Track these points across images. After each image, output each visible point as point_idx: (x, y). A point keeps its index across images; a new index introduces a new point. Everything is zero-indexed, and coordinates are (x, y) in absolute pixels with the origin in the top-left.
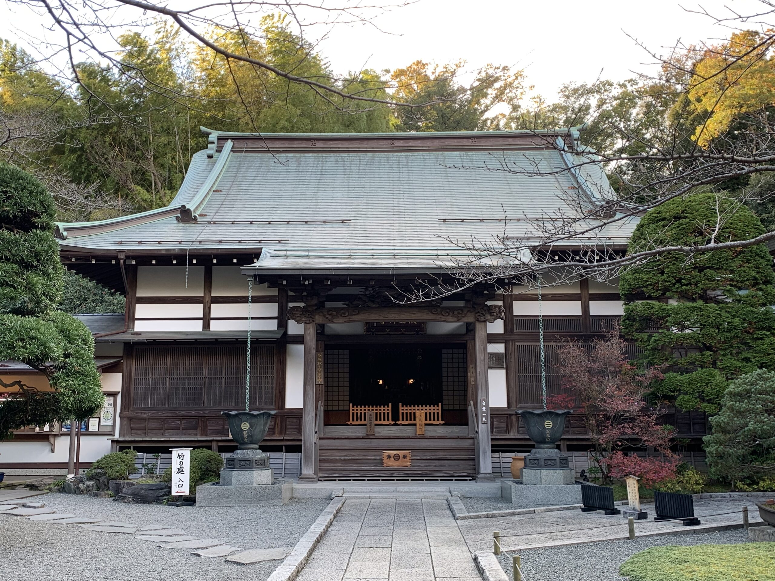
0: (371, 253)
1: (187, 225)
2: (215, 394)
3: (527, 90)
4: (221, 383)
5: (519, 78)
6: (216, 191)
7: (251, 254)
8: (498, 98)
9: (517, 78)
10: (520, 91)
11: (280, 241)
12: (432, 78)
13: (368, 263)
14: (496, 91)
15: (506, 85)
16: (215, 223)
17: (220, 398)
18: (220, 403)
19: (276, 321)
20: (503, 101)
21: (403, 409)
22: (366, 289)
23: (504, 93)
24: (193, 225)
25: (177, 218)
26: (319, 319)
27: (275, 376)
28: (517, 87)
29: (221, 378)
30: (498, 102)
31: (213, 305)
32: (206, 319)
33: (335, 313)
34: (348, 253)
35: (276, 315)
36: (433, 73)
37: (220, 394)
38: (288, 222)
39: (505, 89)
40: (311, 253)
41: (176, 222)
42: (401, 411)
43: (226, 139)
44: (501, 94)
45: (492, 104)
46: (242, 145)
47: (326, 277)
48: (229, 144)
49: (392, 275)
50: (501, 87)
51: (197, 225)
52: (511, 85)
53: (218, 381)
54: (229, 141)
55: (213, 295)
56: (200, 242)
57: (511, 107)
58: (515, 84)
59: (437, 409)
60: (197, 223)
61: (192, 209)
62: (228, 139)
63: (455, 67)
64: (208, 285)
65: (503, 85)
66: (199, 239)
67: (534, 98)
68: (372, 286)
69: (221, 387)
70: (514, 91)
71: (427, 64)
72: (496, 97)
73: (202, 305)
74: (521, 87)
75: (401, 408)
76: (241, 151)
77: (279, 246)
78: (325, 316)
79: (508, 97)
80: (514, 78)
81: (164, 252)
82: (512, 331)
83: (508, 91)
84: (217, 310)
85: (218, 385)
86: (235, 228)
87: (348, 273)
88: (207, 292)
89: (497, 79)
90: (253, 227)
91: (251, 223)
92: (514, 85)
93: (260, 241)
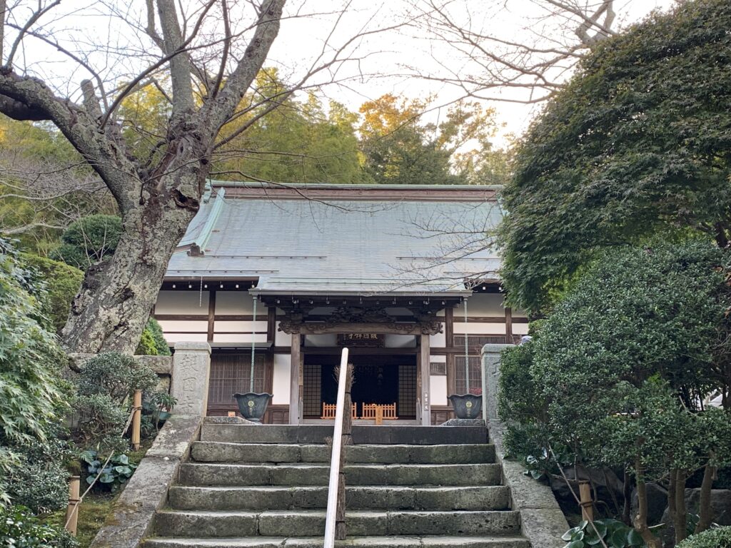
0: (343, 281)
1: (197, 259)
2: (216, 392)
3: (499, 127)
4: (221, 384)
5: (491, 114)
6: (215, 231)
7: (250, 282)
8: (470, 133)
9: (488, 115)
10: (492, 127)
11: (272, 272)
12: (401, 111)
13: (342, 288)
14: (467, 128)
15: (478, 120)
16: (218, 257)
17: (220, 396)
18: (220, 400)
19: (266, 335)
20: (475, 137)
21: (365, 407)
22: (339, 309)
23: (476, 129)
24: (201, 259)
25: (188, 253)
26: (302, 331)
27: (264, 378)
28: (490, 124)
29: (221, 380)
30: (470, 138)
31: (216, 322)
32: (210, 334)
33: (315, 327)
34: (326, 281)
35: (266, 331)
36: (402, 107)
37: (220, 392)
38: (277, 257)
39: (477, 124)
40: (298, 281)
41: (187, 255)
42: (364, 409)
43: (219, 187)
44: (472, 131)
45: (463, 140)
46: (233, 192)
47: (311, 298)
48: (222, 192)
49: (359, 297)
50: (473, 123)
51: (204, 259)
52: (483, 121)
53: (219, 382)
54: (222, 188)
55: (216, 314)
56: (210, 271)
57: (482, 145)
58: (488, 120)
59: (393, 407)
60: (204, 257)
61: (200, 246)
62: (220, 187)
63: (425, 102)
64: (212, 306)
65: (474, 121)
66: (208, 269)
67: (508, 135)
68: (344, 307)
69: (221, 388)
70: (486, 127)
71: (396, 98)
72: (468, 133)
73: (207, 322)
74: (493, 124)
75: (364, 406)
76: (233, 197)
77: (272, 275)
78: (307, 329)
79: (480, 134)
80: (486, 114)
81: (183, 279)
82: (452, 346)
83: (479, 127)
84: (219, 326)
85: (219, 386)
86: (234, 261)
87: (327, 294)
88: (212, 312)
89: (468, 115)
90: (249, 261)
91: (247, 257)
92: (486, 121)
93: (257, 272)
